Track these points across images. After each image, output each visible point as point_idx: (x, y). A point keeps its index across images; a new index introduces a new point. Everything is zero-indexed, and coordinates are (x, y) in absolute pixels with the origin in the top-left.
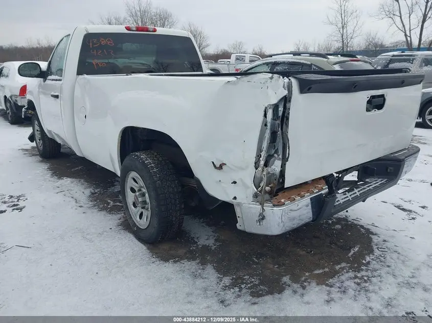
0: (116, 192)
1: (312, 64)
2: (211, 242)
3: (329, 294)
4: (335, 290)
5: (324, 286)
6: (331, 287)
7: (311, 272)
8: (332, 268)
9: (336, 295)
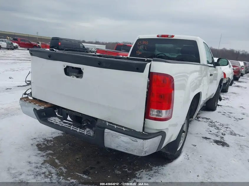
3: (35, 163)
4: (39, 165)
5: (43, 162)
6: (42, 164)
7: (56, 159)
8: (60, 166)
9: (34, 165)
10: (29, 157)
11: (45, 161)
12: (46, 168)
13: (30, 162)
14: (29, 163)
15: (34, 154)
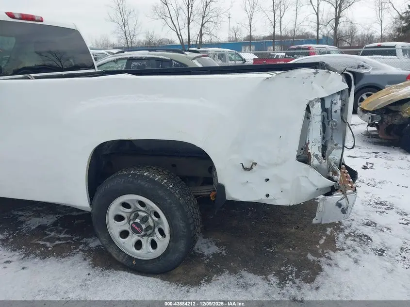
0: (33, 230)
1: (171, 60)
2: (214, 249)
3: (349, 256)
4: (349, 251)
5: (339, 251)
6: (344, 250)
7: (318, 243)
8: (326, 235)
9: (354, 255)
10: (347, 270)
11: (335, 250)
12: (345, 243)
13: (356, 262)
14: (359, 261)
15: (337, 268)
